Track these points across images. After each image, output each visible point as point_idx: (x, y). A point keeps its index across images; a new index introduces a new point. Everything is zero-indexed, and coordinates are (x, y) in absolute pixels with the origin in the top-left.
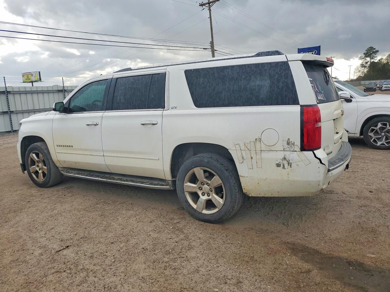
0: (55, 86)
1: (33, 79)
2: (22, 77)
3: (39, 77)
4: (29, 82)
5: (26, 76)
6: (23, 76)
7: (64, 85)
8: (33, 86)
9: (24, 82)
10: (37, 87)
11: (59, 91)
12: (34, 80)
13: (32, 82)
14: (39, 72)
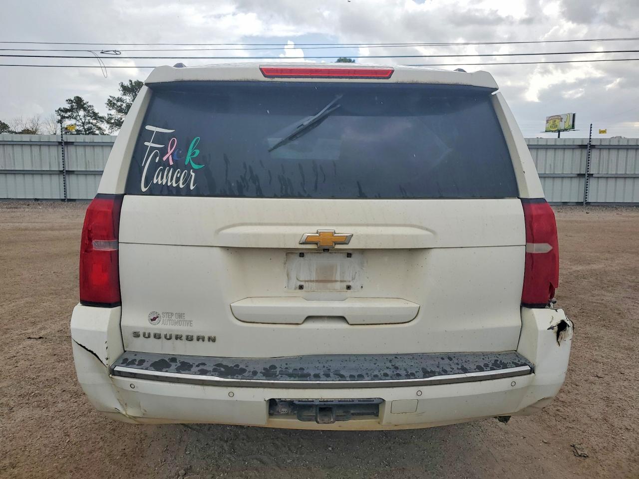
0: (615, 138)
1: (562, 126)
2: (545, 122)
3: (571, 123)
4: (555, 131)
5: (551, 121)
6: (547, 121)
7: (591, 137)
8: (559, 137)
9: (546, 131)
10: (565, 140)
11: (582, 147)
12: (563, 128)
13: (559, 131)
14: (574, 115)
